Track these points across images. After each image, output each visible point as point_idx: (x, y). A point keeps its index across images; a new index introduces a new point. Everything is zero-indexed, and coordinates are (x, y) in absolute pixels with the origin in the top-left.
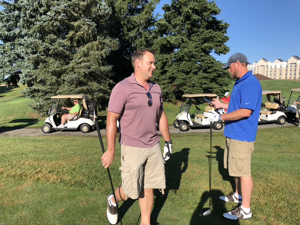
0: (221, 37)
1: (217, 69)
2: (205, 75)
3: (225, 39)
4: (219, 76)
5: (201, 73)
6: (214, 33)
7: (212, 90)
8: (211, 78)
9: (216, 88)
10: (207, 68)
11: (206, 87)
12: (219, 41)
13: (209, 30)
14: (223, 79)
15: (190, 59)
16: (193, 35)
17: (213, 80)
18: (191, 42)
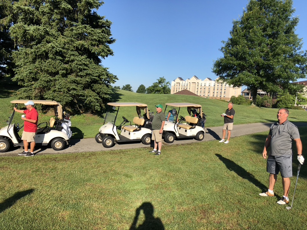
0: (98, 35)
1: (89, 72)
2: (78, 79)
3: (103, 38)
4: (95, 82)
5: (72, 77)
6: (89, 29)
7: (84, 98)
8: (83, 83)
9: (90, 96)
10: (78, 71)
11: (75, 94)
12: (96, 40)
13: (84, 25)
14: (100, 86)
15: (55, 56)
16: (67, 28)
17: (88, 86)
18: (62, 36)
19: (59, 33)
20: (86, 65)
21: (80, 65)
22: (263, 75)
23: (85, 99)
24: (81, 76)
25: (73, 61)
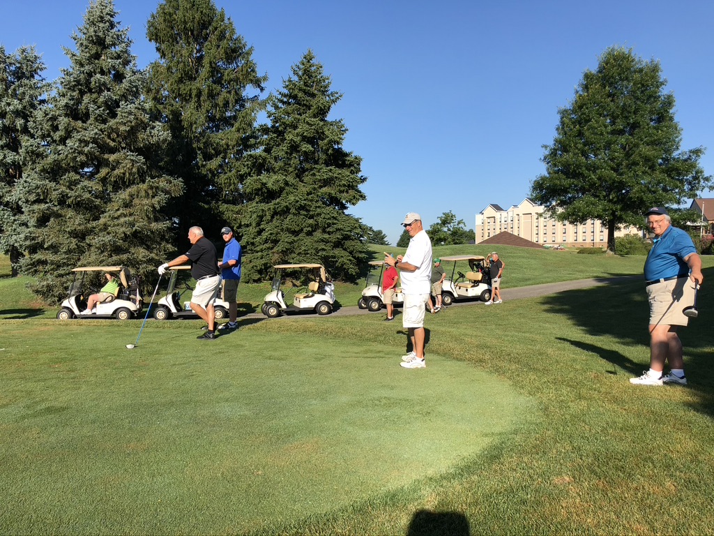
1: (339, 227)
2: (326, 236)
4: (347, 238)
5: (318, 234)
6: (336, 172)
8: (333, 241)
9: (342, 257)
10: (326, 226)
12: (344, 185)
13: (329, 168)
14: (353, 243)
15: (298, 211)
16: (306, 173)
17: (338, 244)
18: (303, 184)
19: (298, 179)
20: (335, 218)
21: (329, 219)
22: (615, 199)
23: (337, 261)
24: (329, 233)
25: (319, 214)
